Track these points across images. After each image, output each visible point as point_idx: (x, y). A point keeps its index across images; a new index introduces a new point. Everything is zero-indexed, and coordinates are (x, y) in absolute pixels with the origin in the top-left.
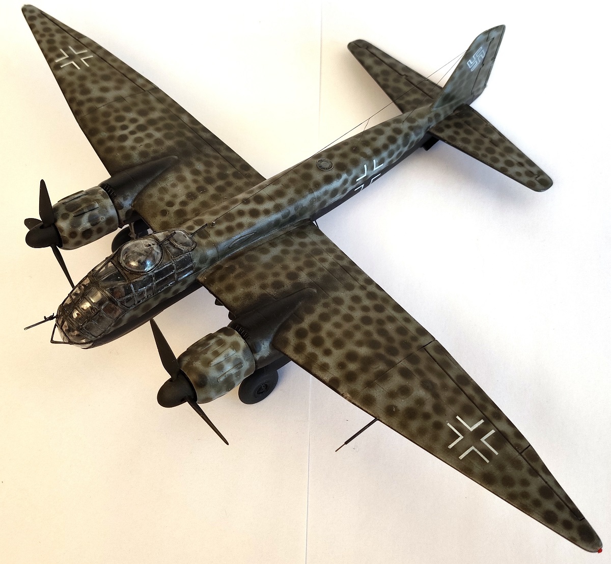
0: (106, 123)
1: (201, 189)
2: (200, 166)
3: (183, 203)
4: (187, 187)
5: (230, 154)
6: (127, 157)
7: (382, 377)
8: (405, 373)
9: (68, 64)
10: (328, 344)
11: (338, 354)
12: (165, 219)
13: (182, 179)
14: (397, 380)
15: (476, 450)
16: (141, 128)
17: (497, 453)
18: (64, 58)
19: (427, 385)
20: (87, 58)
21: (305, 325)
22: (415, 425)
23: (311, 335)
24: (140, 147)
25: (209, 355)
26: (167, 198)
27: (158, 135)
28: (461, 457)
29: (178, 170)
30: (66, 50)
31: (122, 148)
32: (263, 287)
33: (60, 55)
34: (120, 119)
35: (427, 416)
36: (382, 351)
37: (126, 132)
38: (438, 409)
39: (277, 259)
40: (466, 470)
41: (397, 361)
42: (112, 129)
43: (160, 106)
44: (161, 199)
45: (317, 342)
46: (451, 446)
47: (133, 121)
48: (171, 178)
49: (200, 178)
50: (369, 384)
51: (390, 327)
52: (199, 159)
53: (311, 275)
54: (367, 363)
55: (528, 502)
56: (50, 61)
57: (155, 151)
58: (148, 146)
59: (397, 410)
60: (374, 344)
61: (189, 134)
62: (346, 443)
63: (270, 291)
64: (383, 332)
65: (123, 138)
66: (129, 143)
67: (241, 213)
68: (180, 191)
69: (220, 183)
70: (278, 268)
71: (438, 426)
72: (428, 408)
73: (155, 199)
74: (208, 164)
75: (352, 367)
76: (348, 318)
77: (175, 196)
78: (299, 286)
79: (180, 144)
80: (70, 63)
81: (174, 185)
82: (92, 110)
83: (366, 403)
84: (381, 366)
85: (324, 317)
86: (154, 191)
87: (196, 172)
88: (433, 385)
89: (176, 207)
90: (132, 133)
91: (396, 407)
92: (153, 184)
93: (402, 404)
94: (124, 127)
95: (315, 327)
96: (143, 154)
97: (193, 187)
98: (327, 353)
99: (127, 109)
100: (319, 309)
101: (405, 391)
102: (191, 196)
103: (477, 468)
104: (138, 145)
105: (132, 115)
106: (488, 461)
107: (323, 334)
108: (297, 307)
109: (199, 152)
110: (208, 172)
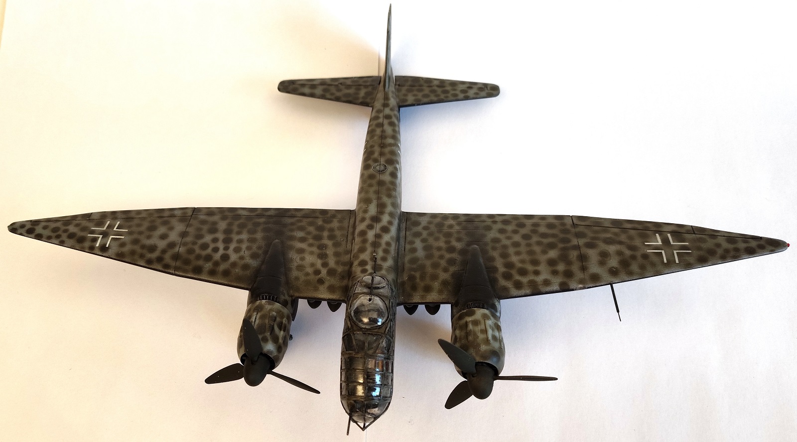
0: (198, 257)
1: (322, 247)
2: (300, 234)
3: (325, 265)
4: (312, 253)
5: (303, 213)
6: (246, 267)
7: (583, 258)
8: (590, 245)
9: (109, 241)
10: (530, 268)
11: (542, 268)
12: (327, 284)
13: (301, 251)
14: (593, 254)
15: (678, 251)
16: (227, 241)
17: (688, 244)
18: (100, 239)
19: (609, 242)
20: (117, 226)
21: (502, 269)
22: (634, 267)
23: (514, 272)
24: (246, 253)
25: (481, 336)
26: (310, 270)
27: (244, 236)
28: (677, 261)
29: (291, 248)
30: (93, 232)
31: (234, 265)
32: (446, 270)
33: (95, 240)
34: (205, 246)
35: (633, 257)
36: (561, 245)
37: (221, 252)
38: (632, 248)
39: (427, 248)
40: (688, 266)
41: (576, 243)
42: (208, 258)
43: (216, 218)
44: (307, 274)
45: (523, 272)
46: (665, 261)
47: (215, 240)
48: (293, 255)
49: (311, 241)
50: (584, 269)
51: (543, 229)
52: (292, 230)
53: (459, 240)
54: (564, 258)
55: (732, 253)
56: (91, 250)
57: (259, 248)
58: (248, 248)
59: (616, 268)
60: (552, 246)
61: (262, 220)
62: (618, 311)
63: (452, 269)
64: (544, 235)
65: (225, 257)
66: (234, 257)
67: (378, 236)
68: (309, 259)
69: (326, 234)
70: (437, 253)
71: (645, 256)
72: (628, 253)
73: (303, 278)
74: (302, 229)
75: (561, 267)
76: (516, 245)
77: (312, 265)
78: (463, 252)
79: (265, 230)
80: (110, 238)
81: (302, 259)
82: (176, 257)
83: (595, 281)
84: (573, 255)
85: (504, 255)
86: (295, 273)
87: (302, 240)
88: (610, 238)
89: (324, 272)
90: (226, 248)
91: (613, 267)
92: (288, 270)
93: (613, 262)
94: (216, 250)
95: (510, 265)
96: (254, 256)
97: (315, 249)
98: (537, 273)
99: (200, 237)
100: (495, 254)
101: (604, 255)
102: (323, 256)
103: (691, 260)
104: (242, 253)
105: (208, 238)
106: (690, 251)
107: (519, 265)
108: (483, 264)
109: (285, 225)
110: (309, 233)
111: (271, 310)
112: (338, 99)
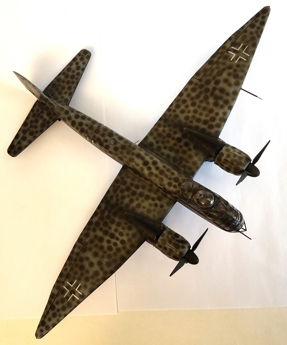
0: (115, 254)
1: (141, 195)
2: (127, 201)
3: (153, 199)
4: (143, 201)
5: (111, 191)
6: (134, 235)
7: (222, 90)
8: (217, 82)
9: (79, 292)
10: (212, 115)
11: (216, 110)
12: (165, 205)
13: (139, 206)
14: (222, 85)
15: (244, 51)
16: (112, 236)
17: (242, 44)
18: (74, 296)
19: (220, 73)
21: (205, 127)
22: (240, 74)
23: (210, 123)
24: (126, 231)
25: (237, 158)
26: (153, 208)
27: (114, 227)
28: (249, 56)
29: (134, 209)
30: (67, 297)
31: (129, 240)
32: (190, 150)
33: (73, 298)
34: (110, 248)
35: (235, 71)
36: (209, 94)
37: (118, 242)
38: (230, 67)
39: (171, 149)
40: (253, 53)
41: (212, 87)
42: (118, 250)
43: (92, 234)
44: (154, 210)
45: (213, 119)
46: (246, 60)
47: (109, 242)
48: (139, 210)
49: (134, 198)
50: (228, 94)
51: (193, 95)
52: (122, 203)
53: (175, 133)
54: (216, 98)
55: (259, 31)
56: (79, 303)
57: (126, 224)
58: (123, 228)
59: (236, 81)
60: (206, 98)
61: (106, 213)
62: (257, 96)
63: (191, 146)
64: (198, 97)
65: (123, 242)
66: (125, 238)
67: (157, 168)
68: (146, 204)
69: (133, 188)
70: (177, 147)
71: (238, 66)
72: (231, 71)
73: (155, 213)
74: (123, 198)
75: (221, 103)
76: (195, 111)
77: (150, 205)
78: (184, 136)
79: (115, 214)
80: (77, 291)
81: (144, 207)
82: (108, 264)
83: (236, 94)
84: (217, 92)
85: (198, 120)
86: (151, 215)
87: (132, 201)
88: (218, 72)
89: (157, 202)
90: (117, 239)
91: (235, 82)
92: (147, 217)
93: (233, 80)
94: (115, 244)
95: (205, 122)
96: (130, 228)
97: (141, 199)
98: (217, 114)
99: (102, 248)
100: (195, 124)
101: (226, 81)
102: (147, 198)
103: (251, 49)
104: (125, 233)
105: (105, 244)
106: (247, 46)
107: (208, 118)
108: (197, 133)
109: (117, 204)
110: (128, 196)
111: (168, 237)
112: (42, 131)
